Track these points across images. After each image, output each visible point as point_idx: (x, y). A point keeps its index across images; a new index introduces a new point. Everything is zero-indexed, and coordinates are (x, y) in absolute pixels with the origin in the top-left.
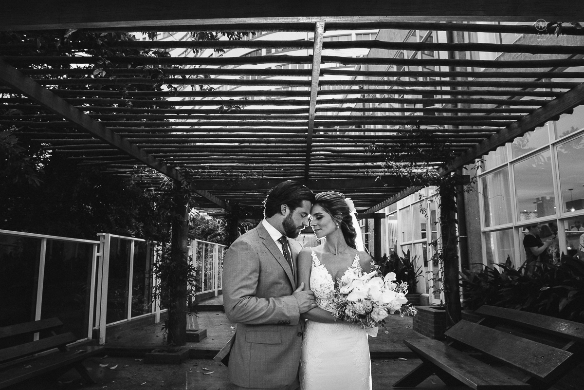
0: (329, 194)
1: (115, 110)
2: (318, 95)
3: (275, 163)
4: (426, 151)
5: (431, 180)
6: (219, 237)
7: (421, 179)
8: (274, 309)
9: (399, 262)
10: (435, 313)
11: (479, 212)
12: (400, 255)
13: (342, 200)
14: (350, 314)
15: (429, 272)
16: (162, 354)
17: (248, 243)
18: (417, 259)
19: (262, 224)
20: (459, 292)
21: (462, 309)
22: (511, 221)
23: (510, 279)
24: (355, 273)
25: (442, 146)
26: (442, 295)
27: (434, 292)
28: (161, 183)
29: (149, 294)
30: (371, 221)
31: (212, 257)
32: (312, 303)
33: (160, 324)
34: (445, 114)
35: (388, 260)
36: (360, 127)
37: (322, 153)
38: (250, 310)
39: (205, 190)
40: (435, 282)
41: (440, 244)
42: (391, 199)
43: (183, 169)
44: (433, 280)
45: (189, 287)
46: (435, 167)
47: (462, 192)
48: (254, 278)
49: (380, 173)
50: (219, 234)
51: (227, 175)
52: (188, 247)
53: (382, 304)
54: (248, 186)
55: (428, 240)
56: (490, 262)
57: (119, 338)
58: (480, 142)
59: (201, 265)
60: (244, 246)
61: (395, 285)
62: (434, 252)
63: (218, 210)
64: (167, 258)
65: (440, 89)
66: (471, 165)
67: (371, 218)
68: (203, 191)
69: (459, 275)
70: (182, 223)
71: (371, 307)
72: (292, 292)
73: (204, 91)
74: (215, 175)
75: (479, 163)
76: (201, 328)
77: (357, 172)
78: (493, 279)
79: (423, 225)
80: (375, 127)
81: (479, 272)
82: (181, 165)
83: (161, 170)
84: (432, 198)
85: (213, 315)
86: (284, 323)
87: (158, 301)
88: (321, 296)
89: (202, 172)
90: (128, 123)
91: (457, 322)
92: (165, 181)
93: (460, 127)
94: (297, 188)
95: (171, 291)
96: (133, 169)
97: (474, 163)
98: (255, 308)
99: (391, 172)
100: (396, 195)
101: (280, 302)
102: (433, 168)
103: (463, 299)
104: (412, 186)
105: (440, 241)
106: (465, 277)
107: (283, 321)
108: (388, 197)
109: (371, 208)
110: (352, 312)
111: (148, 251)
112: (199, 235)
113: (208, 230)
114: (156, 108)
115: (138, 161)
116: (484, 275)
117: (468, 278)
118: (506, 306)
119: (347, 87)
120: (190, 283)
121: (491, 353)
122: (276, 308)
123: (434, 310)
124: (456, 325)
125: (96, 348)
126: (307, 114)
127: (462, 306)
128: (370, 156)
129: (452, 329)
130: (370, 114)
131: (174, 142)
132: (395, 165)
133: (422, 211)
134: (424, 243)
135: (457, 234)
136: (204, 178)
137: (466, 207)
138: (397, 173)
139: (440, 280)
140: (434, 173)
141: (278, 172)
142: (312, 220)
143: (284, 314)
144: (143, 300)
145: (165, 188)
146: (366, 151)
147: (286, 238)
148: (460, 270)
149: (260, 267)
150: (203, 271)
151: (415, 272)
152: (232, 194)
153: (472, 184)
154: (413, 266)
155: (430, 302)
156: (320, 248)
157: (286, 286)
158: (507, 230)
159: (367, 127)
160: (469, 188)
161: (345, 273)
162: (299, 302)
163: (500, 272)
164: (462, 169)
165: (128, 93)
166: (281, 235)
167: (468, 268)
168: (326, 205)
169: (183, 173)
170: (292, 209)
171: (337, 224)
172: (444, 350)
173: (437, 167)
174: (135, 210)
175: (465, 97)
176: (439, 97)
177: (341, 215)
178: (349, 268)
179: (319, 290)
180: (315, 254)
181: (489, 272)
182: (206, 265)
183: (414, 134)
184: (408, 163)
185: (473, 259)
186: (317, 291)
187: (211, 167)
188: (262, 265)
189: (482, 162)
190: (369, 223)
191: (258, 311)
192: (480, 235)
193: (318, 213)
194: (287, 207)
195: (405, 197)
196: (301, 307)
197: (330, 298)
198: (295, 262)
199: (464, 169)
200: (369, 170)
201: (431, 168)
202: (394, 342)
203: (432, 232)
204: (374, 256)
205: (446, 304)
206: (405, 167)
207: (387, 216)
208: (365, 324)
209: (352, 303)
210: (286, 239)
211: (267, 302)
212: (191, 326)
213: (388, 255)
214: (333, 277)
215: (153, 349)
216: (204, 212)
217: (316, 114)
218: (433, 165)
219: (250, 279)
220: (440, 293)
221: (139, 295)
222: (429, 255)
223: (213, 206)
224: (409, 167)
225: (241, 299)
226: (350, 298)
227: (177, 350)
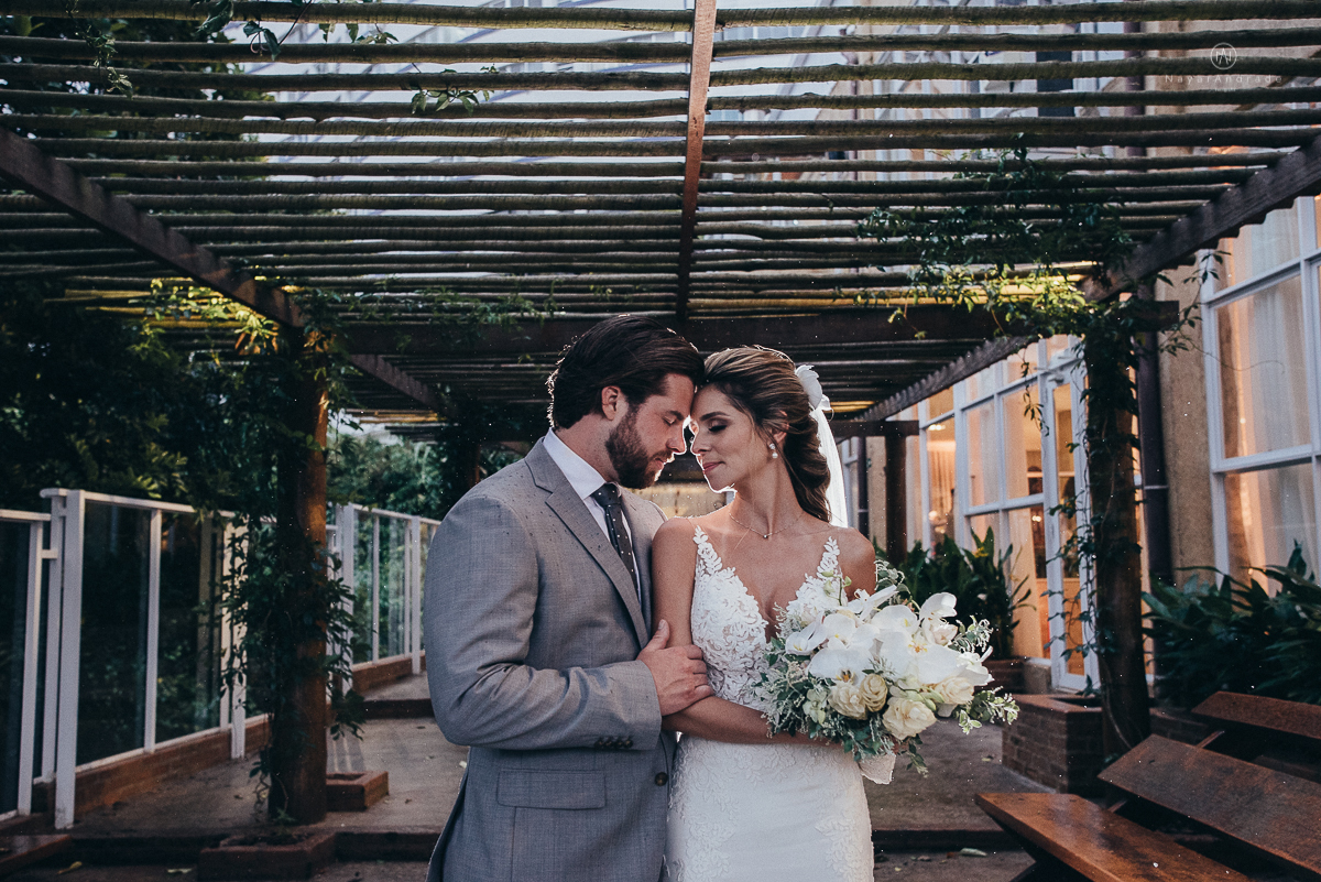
0: (749, 356)
1: (79, 102)
2: (714, 55)
3: (586, 270)
4: (1046, 228)
5: (1058, 318)
6: (421, 498)
7: (1028, 314)
8: (583, 703)
9: (961, 564)
10: (1071, 716)
11: (1204, 412)
12: (965, 543)
13: (787, 372)
14: (822, 716)
15: (1052, 593)
16: (254, 849)
17: (502, 503)
18: (1013, 556)
19: (543, 448)
20: (1140, 651)
21: (1153, 703)
22: (1306, 439)
23: (1303, 615)
24: (827, 592)
25: (1095, 213)
26: (1091, 663)
27: (1067, 653)
28: (240, 334)
29: (210, 673)
30: (877, 445)
31: (401, 557)
32: (697, 683)
33: (247, 759)
34: (1105, 112)
35: (927, 561)
36: (841, 156)
37: (728, 237)
38: (510, 704)
39: (376, 354)
40: (1070, 624)
41: (1084, 510)
42: (937, 377)
43: (306, 292)
44: (1063, 615)
45: (331, 649)
46: (1070, 278)
47: (1153, 353)
48: (523, 609)
49: (906, 298)
50: (422, 490)
51: (441, 309)
52: (328, 527)
53: (918, 688)
54: (505, 343)
55: (1048, 497)
56: (1240, 562)
57: (117, 806)
58: (1215, 197)
59: (369, 582)
60: (491, 514)
61: (951, 630)
62: (1067, 534)
63: (419, 415)
64: (266, 562)
65: (1091, 31)
66: (1182, 268)
67: (877, 433)
68: (371, 359)
69: (1144, 604)
70: (308, 453)
71: (882, 695)
72: (637, 650)
73: (362, 42)
74: (406, 311)
75: (1211, 264)
76: (372, 769)
77: (834, 297)
78: (1249, 613)
79: (1033, 454)
80: (889, 155)
81: (1205, 592)
82: (299, 277)
83: (236, 294)
84: (1059, 372)
85: (405, 729)
86: (614, 745)
87: (240, 691)
88: (724, 662)
89: (365, 301)
90: (125, 145)
91: (1135, 741)
92: (251, 329)
93: (1153, 153)
94: (648, 338)
95: (279, 660)
96: (151, 290)
97: (1191, 262)
98: (524, 699)
99: (936, 295)
100: (952, 364)
101: (602, 679)
102: (1067, 282)
103: (1158, 671)
104: (1000, 335)
105: (1084, 500)
106: (1162, 607)
107: (611, 738)
108: (928, 370)
109: (877, 404)
110: (826, 710)
111: (206, 541)
112: (360, 492)
113: (391, 478)
114: (215, 96)
115: (165, 267)
116: (1218, 601)
117: (1170, 611)
118: (1290, 695)
119: (806, 31)
120: (335, 636)
121: (1242, 836)
122: (591, 697)
123: (1066, 708)
124: (1134, 750)
125: (44, 840)
126: (682, 118)
127: (1151, 695)
128: (873, 247)
129: (1124, 763)
130: (877, 114)
131: (277, 206)
132: (950, 274)
133: (1030, 412)
134: (1037, 508)
135: (1138, 479)
136: (371, 318)
137: (1166, 399)
138: (955, 298)
139: (1084, 617)
140: (1068, 297)
141: (596, 300)
142: (695, 434)
143: (613, 719)
144: (193, 690)
145: (252, 349)
146: (861, 231)
147: (615, 488)
148: (1146, 586)
149: (540, 576)
150: (377, 601)
151: (1009, 593)
152: (458, 368)
153: (1186, 328)
154: (1002, 577)
155: (1054, 682)
156: (722, 520)
157: (621, 633)
158: (1294, 468)
159: (865, 155)
160: (1176, 340)
161: (798, 593)
162: (658, 681)
163: (1272, 595)
164: (1155, 281)
165: (115, 46)
166: (603, 482)
167: (1169, 580)
168: (739, 389)
169: (306, 302)
170: (636, 397)
171: (772, 446)
172: (1097, 825)
173: (1077, 277)
174: (157, 416)
175: (1171, 55)
176: (1087, 56)
177: (784, 418)
178: (810, 579)
179: (720, 643)
180: (706, 538)
181: (1238, 593)
182: (385, 580)
183: (1009, 176)
184: (990, 266)
185: (1187, 553)
186: (713, 647)
187: (394, 286)
188: (546, 570)
189: (1219, 259)
190: (869, 450)
191: (536, 708)
192: (1209, 484)
193: (714, 414)
194: (620, 395)
195: (979, 370)
196: (665, 694)
197: (752, 668)
198: (643, 562)
199: (1159, 281)
200: (870, 289)
201: (1057, 280)
202: (949, 802)
203: (1061, 474)
204: (885, 549)
205: (1103, 688)
206: (978, 278)
207: (925, 428)
208: (864, 748)
209: (823, 684)
210: (617, 493)
211: (563, 681)
212: (342, 763)
213: (927, 545)
214: (760, 605)
215: (223, 837)
216: (376, 423)
217: (707, 119)
218: (1065, 272)
219: (511, 611)
220: (1085, 655)
221: (181, 676)
222: (1051, 542)
223: (402, 403)
224: (990, 278)
225: (481, 672)
226: (818, 668)
227: (299, 836)
